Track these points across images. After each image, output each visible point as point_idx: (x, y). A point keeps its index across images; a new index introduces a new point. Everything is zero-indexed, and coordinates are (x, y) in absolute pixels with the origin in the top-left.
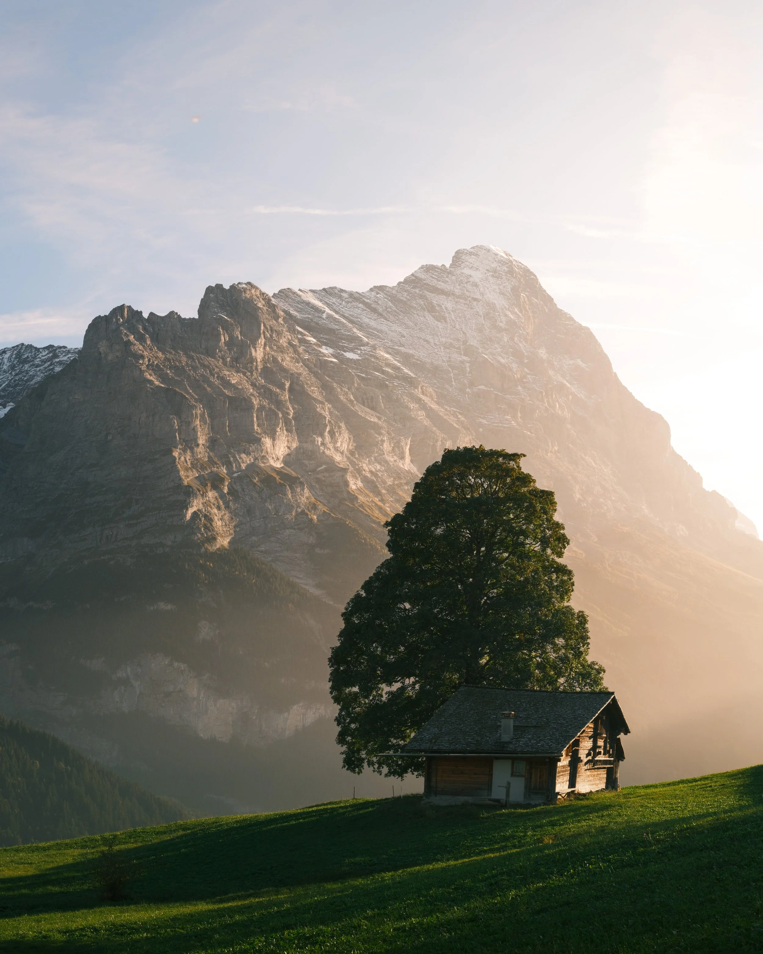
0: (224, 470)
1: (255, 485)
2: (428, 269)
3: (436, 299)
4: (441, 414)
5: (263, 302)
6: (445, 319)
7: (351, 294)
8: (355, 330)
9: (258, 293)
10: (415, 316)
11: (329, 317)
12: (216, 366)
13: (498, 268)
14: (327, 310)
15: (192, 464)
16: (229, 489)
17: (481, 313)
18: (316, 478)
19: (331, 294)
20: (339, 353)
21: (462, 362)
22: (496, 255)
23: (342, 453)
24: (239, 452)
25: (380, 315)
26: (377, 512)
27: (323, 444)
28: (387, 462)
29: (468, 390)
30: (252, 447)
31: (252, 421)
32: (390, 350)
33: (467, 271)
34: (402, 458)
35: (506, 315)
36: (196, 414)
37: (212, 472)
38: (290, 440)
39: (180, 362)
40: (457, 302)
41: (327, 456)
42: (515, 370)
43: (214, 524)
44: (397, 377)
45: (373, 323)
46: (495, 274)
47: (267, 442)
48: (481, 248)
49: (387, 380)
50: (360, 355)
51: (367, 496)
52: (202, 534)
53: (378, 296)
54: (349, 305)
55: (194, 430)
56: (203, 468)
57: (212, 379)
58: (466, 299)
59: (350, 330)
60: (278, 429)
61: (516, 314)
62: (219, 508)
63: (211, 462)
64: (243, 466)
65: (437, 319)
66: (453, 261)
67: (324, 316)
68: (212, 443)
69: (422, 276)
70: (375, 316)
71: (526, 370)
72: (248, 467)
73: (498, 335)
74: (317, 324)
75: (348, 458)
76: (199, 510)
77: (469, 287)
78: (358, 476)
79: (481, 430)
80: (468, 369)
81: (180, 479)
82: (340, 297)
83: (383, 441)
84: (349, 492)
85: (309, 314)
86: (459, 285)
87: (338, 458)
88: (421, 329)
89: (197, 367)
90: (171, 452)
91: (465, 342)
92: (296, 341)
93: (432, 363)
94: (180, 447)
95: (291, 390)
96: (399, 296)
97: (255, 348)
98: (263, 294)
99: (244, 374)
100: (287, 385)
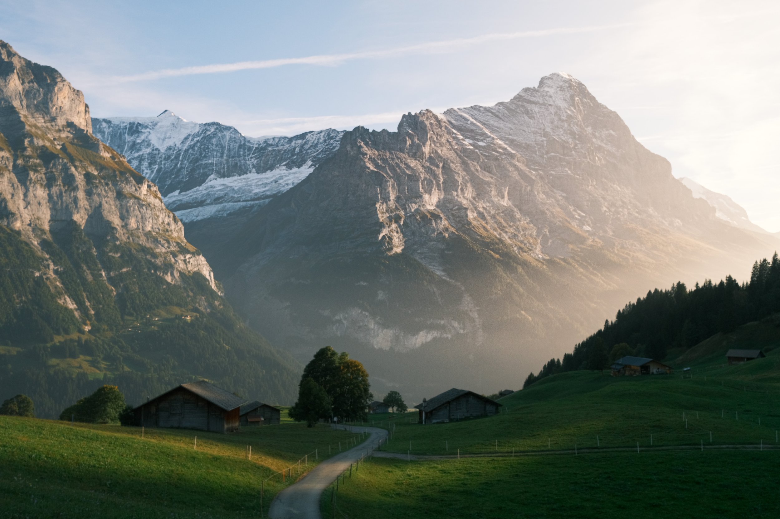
0: (403, 213)
1: (417, 220)
2: (526, 90)
3: (530, 107)
4: (526, 172)
5: (434, 119)
6: (534, 118)
7: (485, 109)
8: (484, 130)
9: (431, 115)
10: (519, 117)
11: (472, 123)
12: (404, 158)
13: (563, 85)
14: (471, 119)
15: (386, 210)
16: (404, 222)
17: (553, 113)
18: (452, 213)
19: (474, 109)
20: (475, 143)
21: (542, 141)
22: (562, 77)
23: (467, 199)
24: (411, 203)
25: (500, 118)
26: (482, 229)
27: (457, 195)
28: (493, 201)
29: (545, 156)
30: (418, 200)
31: (419, 187)
32: (503, 138)
33: (546, 89)
34: (503, 198)
35: (566, 112)
36: (389, 185)
37: (396, 214)
38: (440, 194)
39: (386, 156)
40: (541, 107)
41: (459, 202)
42: (570, 143)
43: (393, 241)
44: (505, 154)
45: (496, 124)
46: (562, 89)
47: (426, 197)
48: (554, 74)
49: (499, 156)
50: (486, 143)
51: (478, 221)
52: (386, 247)
53: (500, 108)
54: (484, 114)
55: (388, 193)
56: (392, 212)
57: (401, 165)
58: (545, 106)
59: (482, 129)
60: (433, 190)
61: (572, 110)
62: (397, 232)
63: (396, 208)
64: (413, 210)
65: (530, 118)
66: (540, 84)
67: (469, 122)
68: (398, 199)
69: (523, 94)
70: (497, 119)
71: (577, 142)
72: (415, 210)
73: (562, 124)
74: (465, 127)
75: (470, 201)
76: (386, 234)
77: (547, 98)
78: (474, 211)
79: (551, 177)
80: (545, 145)
81: (378, 219)
82: (479, 110)
83: (491, 191)
84: (467, 220)
85: (462, 122)
86: (542, 98)
87: (464, 202)
88: (522, 125)
89: (394, 158)
90: (375, 204)
91: (544, 130)
92: (451, 139)
93: (526, 143)
94: (380, 201)
95: (443, 167)
96: (511, 107)
97: (424, 147)
98: (434, 115)
99: (419, 161)
100: (441, 165)
